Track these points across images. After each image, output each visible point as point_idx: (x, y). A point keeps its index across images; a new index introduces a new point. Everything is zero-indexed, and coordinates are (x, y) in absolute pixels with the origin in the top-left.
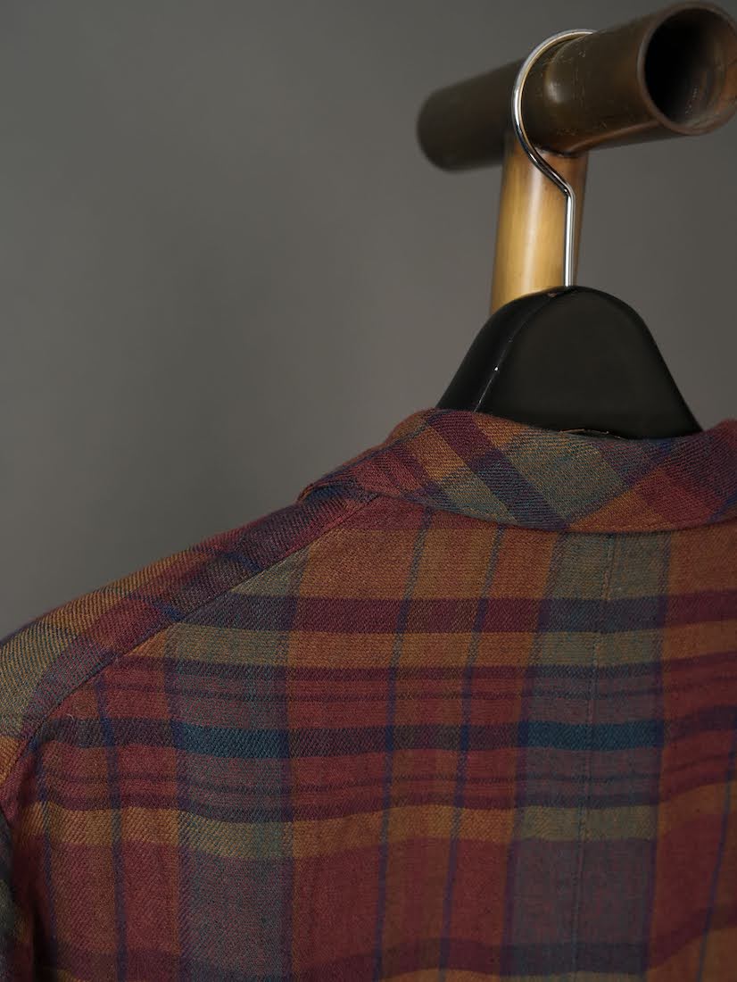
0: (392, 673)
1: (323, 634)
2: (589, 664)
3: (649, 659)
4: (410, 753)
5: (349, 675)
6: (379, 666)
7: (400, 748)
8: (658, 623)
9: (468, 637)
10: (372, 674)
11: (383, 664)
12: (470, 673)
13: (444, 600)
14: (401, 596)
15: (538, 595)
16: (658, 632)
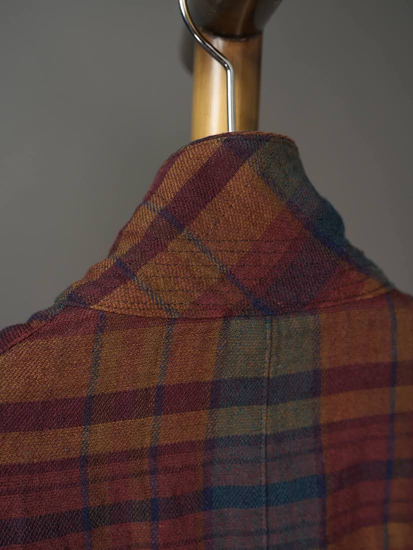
0: (84, 461)
1: (15, 434)
2: (258, 433)
3: (309, 423)
4: (107, 530)
5: (42, 467)
6: (71, 456)
7: (98, 526)
8: (315, 392)
9: (150, 421)
10: (65, 464)
11: (73, 454)
12: (155, 452)
13: (125, 392)
14: (85, 393)
15: (209, 378)
16: (316, 401)
